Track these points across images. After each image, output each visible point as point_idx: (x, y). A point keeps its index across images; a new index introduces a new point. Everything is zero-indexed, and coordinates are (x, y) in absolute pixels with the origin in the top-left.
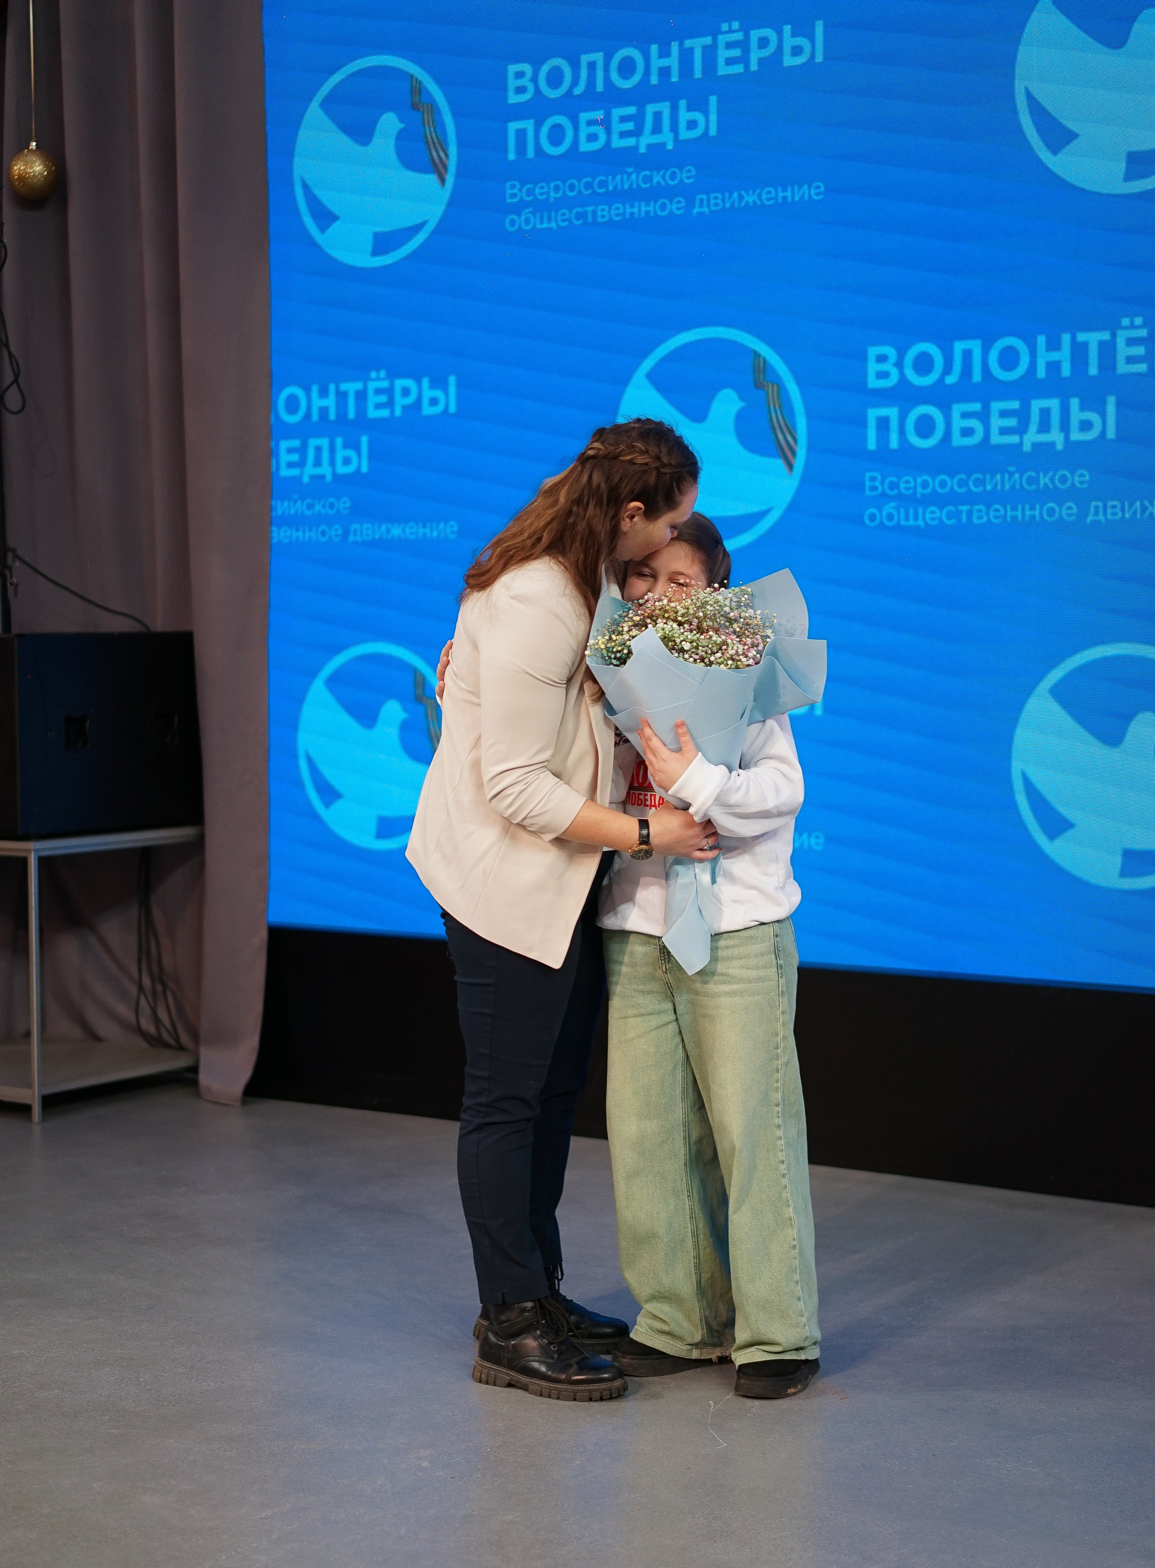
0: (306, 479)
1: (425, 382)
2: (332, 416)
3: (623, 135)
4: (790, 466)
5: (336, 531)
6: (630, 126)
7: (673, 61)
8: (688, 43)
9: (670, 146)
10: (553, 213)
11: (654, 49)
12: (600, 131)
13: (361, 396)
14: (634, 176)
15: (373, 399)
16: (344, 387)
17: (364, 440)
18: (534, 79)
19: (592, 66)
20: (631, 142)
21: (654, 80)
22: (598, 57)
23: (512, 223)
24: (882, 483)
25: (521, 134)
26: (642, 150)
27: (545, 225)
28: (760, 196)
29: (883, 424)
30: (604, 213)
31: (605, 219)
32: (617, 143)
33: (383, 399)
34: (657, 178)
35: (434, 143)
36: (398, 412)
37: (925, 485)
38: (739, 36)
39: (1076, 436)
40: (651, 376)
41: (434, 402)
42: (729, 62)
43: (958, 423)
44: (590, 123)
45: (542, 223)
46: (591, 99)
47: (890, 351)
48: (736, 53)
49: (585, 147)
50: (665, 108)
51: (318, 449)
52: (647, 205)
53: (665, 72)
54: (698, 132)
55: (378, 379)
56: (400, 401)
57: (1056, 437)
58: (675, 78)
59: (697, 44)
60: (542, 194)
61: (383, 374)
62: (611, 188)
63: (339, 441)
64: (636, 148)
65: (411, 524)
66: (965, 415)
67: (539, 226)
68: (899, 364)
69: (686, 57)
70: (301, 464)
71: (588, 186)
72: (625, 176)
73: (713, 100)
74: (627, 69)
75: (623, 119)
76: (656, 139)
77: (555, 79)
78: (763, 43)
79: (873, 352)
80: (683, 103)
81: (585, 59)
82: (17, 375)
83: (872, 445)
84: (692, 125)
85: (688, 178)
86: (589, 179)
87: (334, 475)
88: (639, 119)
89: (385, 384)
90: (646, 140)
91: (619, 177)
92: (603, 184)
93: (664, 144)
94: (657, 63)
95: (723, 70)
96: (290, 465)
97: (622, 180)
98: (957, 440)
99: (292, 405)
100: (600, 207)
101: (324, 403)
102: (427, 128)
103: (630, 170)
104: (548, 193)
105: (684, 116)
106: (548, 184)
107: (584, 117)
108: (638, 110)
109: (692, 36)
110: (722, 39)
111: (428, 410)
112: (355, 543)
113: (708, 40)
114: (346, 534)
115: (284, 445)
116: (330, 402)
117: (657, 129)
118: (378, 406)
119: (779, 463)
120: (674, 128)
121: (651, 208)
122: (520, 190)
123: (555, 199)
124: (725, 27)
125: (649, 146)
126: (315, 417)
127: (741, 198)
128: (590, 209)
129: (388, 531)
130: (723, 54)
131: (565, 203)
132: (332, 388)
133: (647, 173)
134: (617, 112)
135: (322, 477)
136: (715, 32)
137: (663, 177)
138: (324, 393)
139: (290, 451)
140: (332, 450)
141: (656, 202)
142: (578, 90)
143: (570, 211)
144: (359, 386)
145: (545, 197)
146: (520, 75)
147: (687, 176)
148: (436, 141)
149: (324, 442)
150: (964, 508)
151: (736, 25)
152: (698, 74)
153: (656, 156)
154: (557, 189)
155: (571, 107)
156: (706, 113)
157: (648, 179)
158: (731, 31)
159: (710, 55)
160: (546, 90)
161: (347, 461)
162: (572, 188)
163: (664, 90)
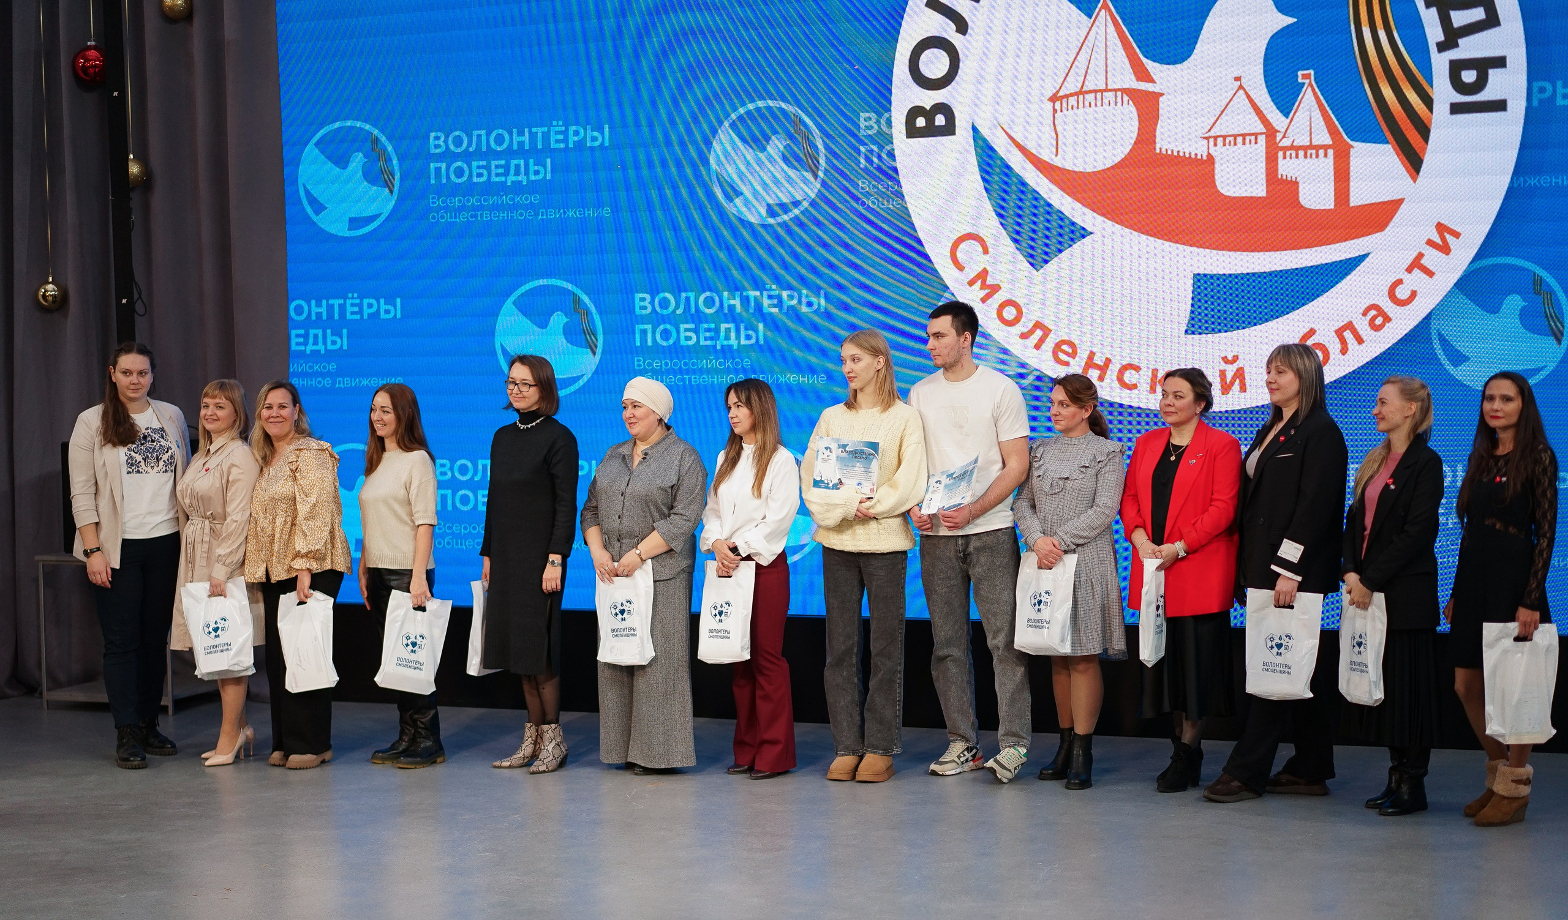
0: (308, 352)
1: (382, 301)
2: (324, 317)
3: (497, 175)
4: (594, 353)
5: (327, 382)
6: (501, 171)
7: (526, 138)
8: (534, 130)
9: (525, 183)
10: (457, 214)
11: (515, 131)
12: (485, 172)
13: (342, 308)
14: (504, 197)
15: (349, 309)
16: (331, 302)
17: (345, 331)
18: (446, 142)
19: (479, 136)
20: (503, 179)
21: (515, 147)
22: (483, 133)
23: (433, 217)
24: (644, 362)
25: (437, 170)
26: (509, 183)
27: (453, 220)
28: (575, 213)
29: (644, 332)
30: (487, 216)
31: (488, 219)
32: (494, 179)
33: (356, 309)
34: (517, 199)
35: (386, 172)
36: (365, 317)
37: (666, 364)
38: (562, 129)
39: (743, 342)
40: (514, 303)
41: (387, 312)
42: (557, 141)
43: (683, 335)
44: (479, 167)
45: (451, 218)
47: (648, 297)
48: (561, 137)
49: (475, 180)
50: (521, 162)
51: (316, 336)
52: (512, 213)
53: (521, 144)
54: (541, 176)
55: (353, 298)
56: (366, 311)
57: (733, 342)
58: (527, 147)
59: (539, 131)
61: (356, 295)
62: (491, 203)
63: (329, 331)
64: (506, 182)
65: (374, 378)
66: (687, 330)
67: (449, 220)
68: (652, 302)
69: (533, 136)
70: (306, 344)
71: (478, 200)
72: (499, 198)
73: (548, 161)
74: (499, 140)
75: (497, 167)
76: (517, 178)
77: (458, 142)
78: (576, 133)
79: (638, 296)
80: (531, 161)
81: (475, 133)
82: (140, 294)
83: (638, 344)
84: (537, 173)
86: (478, 197)
87: (326, 350)
88: (507, 168)
89: (358, 301)
90: (511, 178)
91: (495, 197)
92: (485, 200)
93: (521, 182)
94: (516, 139)
95: (553, 145)
96: (298, 344)
98: (683, 342)
99: (299, 310)
100: (485, 212)
101: (319, 310)
102: (381, 162)
103: (501, 193)
104: (454, 203)
105: (532, 168)
106: (455, 198)
107: (475, 164)
108: (506, 162)
109: (536, 126)
110: (553, 129)
111: (383, 316)
112: (339, 388)
113: (545, 129)
114: (334, 382)
115: (293, 333)
116: (323, 310)
117: (517, 173)
118: (353, 313)
119: (589, 350)
120: (527, 173)
121: (514, 215)
122: (438, 200)
123: (459, 206)
125: (512, 182)
126: (314, 317)
127: (565, 213)
128: (479, 213)
129: (360, 382)
130: (553, 137)
131: (464, 208)
132: (324, 302)
133: (512, 196)
134: (493, 163)
135: (319, 351)
136: (549, 126)
137: (521, 198)
138: (319, 305)
139: (297, 336)
140: (324, 336)
141: (517, 212)
142: (471, 150)
143: (468, 213)
144: (341, 301)
145: (452, 204)
146: (437, 138)
147: (536, 199)
148: (386, 167)
149: (320, 332)
150: (686, 377)
151: (560, 123)
152: (540, 146)
153: (518, 188)
154: (460, 201)
155: (467, 157)
156: (545, 167)
157: (513, 199)
158: (558, 126)
159: (546, 136)
160: (452, 147)
161: (334, 343)
162: (468, 201)
163: (521, 152)
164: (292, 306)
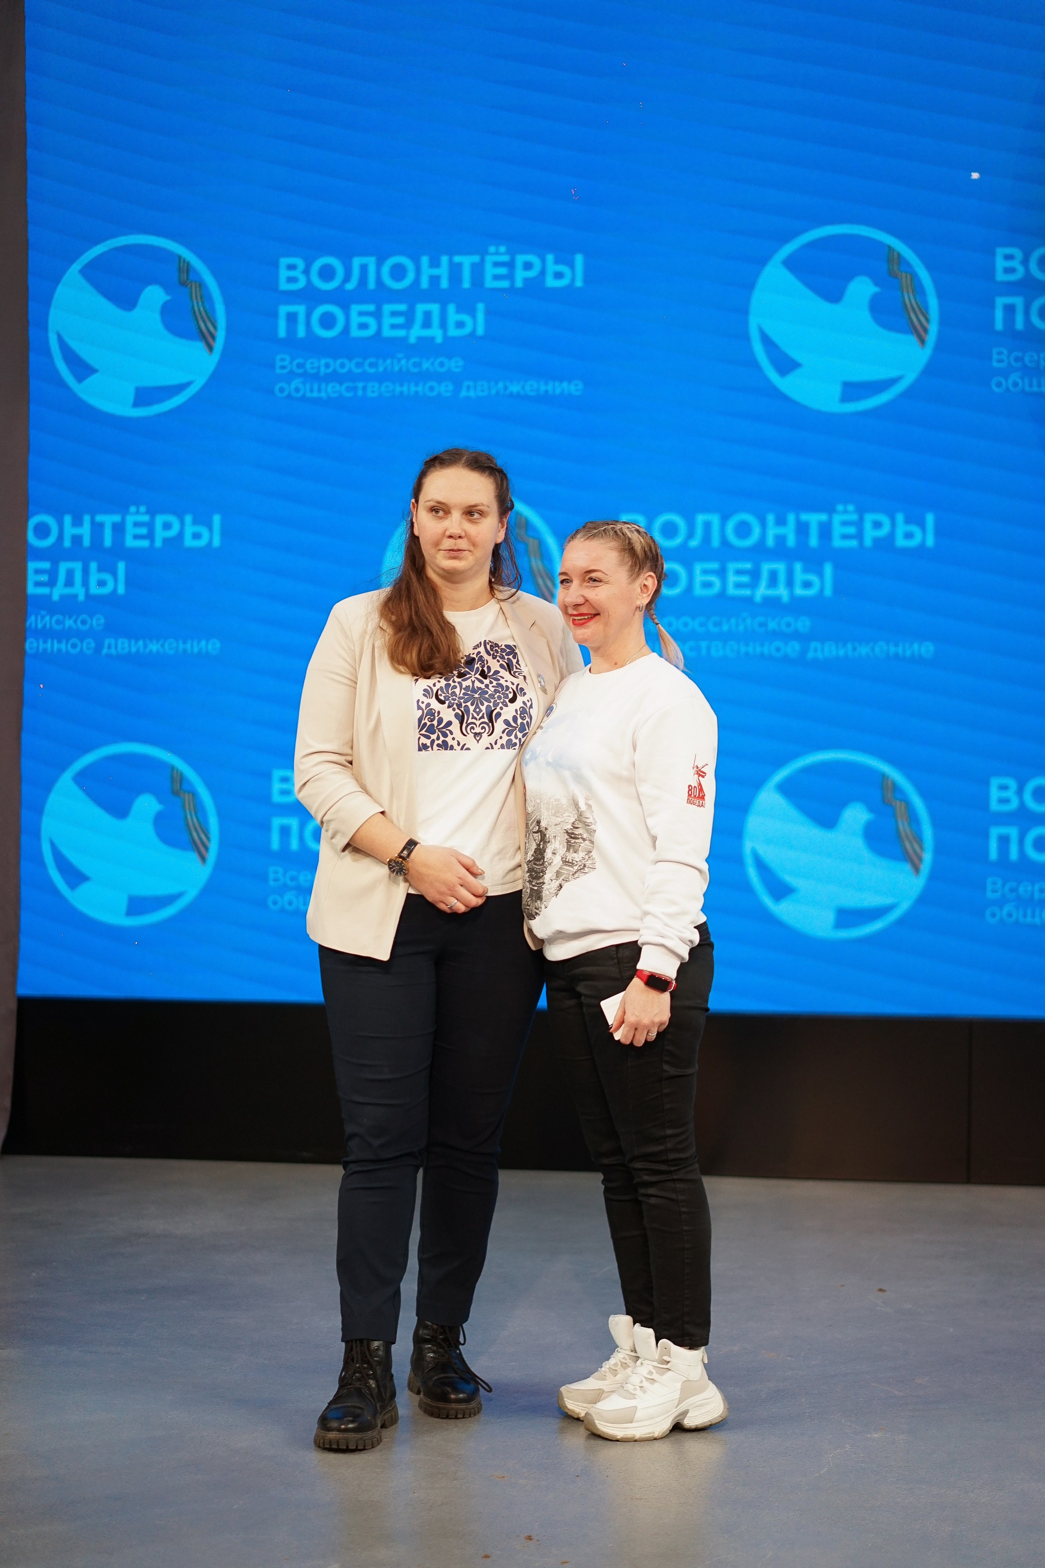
0: (56, 597)
1: (190, 520)
2: (86, 543)
3: (393, 327)
5: (88, 645)
6: (400, 320)
7: (443, 271)
8: (457, 259)
9: (439, 340)
10: (323, 386)
11: (425, 260)
12: (371, 321)
13: (119, 527)
14: (403, 362)
15: (131, 531)
16: (100, 518)
17: (121, 566)
18: (306, 272)
19: (364, 268)
20: (401, 333)
21: (425, 283)
22: (371, 261)
23: (282, 390)
25: (292, 316)
26: (412, 340)
27: (315, 394)
28: (523, 387)
30: (373, 390)
31: (375, 395)
32: (387, 332)
33: (143, 531)
35: (202, 317)
36: (158, 543)
38: (506, 258)
39: (799, 591)
41: (199, 535)
42: (496, 277)
43: (698, 579)
44: (361, 314)
45: (312, 391)
46: (361, 294)
48: (503, 271)
49: (355, 332)
50: (435, 308)
51: (70, 573)
52: (417, 385)
53: (435, 280)
54: (465, 331)
55: (137, 513)
56: (161, 534)
57: (782, 591)
58: (444, 284)
59: (466, 261)
60: (313, 368)
61: (143, 509)
62: (381, 369)
63: (93, 566)
64: (406, 338)
65: (171, 640)
66: (705, 572)
67: (309, 395)
69: (455, 269)
70: (51, 584)
71: (358, 365)
72: (395, 362)
73: (481, 307)
74: (398, 272)
75: (394, 314)
76: (426, 333)
77: (327, 274)
78: (528, 266)
80: (451, 308)
81: (358, 261)
84: (460, 325)
85: (456, 367)
86: (359, 360)
87: (87, 595)
88: (410, 317)
89: (145, 518)
90: (415, 333)
91: (389, 361)
92: (371, 365)
93: (432, 339)
94: (427, 271)
95: (489, 283)
96: (38, 585)
97: (392, 363)
98: (699, 591)
99: (42, 531)
100: (370, 384)
101: (77, 531)
102: (195, 301)
103: (400, 355)
104: (319, 367)
105: (453, 316)
106: (319, 360)
107: (355, 309)
108: (408, 307)
109: (460, 253)
110: (489, 259)
111: (190, 543)
112: (109, 655)
113: (476, 258)
114: (99, 646)
115: (32, 566)
117: (427, 324)
118: (137, 537)
120: (443, 325)
121: (420, 389)
122: (291, 363)
123: (326, 374)
124: (492, 249)
125: (418, 338)
126: (67, 543)
127: (506, 387)
128: (360, 385)
129: (145, 646)
130: (490, 271)
131: (334, 377)
133: (416, 359)
134: (387, 308)
135: (75, 597)
136: (483, 253)
137: (432, 364)
138: (77, 523)
139: (39, 572)
140: (86, 572)
141: (424, 384)
142: (350, 286)
143: (341, 384)
144: (116, 518)
145: (314, 371)
146: (292, 267)
147: (455, 365)
148: (203, 313)
151: (502, 249)
152: (466, 284)
153: (425, 347)
154: (327, 366)
155: (343, 299)
156: (474, 316)
157: (417, 365)
158: (498, 253)
159: (478, 271)
160: (317, 282)
161: (101, 583)
162: (342, 366)
163: (434, 294)
164: (32, 522)
